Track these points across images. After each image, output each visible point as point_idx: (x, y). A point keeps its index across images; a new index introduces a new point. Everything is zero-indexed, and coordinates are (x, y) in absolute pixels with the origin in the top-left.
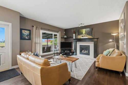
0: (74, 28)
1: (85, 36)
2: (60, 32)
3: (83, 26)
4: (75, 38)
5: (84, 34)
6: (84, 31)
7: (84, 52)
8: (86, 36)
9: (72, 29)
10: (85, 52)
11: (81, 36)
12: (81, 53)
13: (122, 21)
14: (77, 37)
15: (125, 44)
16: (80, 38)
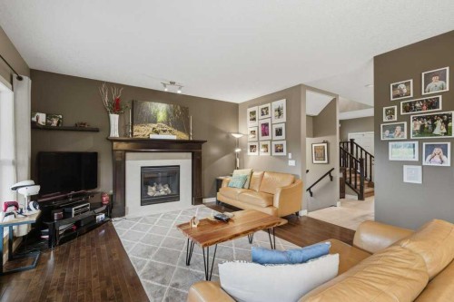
1: (164, 131)
4: (117, 136)
5: (163, 122)
6: (161, 110)
7: (158, 194)
8: (170, 131)
10: (163, 193)
11: (147, 128)
12: (146, 200)
13: (272, 113)
14: (132, 133)
15: (292, 159)
16: (146, 137)
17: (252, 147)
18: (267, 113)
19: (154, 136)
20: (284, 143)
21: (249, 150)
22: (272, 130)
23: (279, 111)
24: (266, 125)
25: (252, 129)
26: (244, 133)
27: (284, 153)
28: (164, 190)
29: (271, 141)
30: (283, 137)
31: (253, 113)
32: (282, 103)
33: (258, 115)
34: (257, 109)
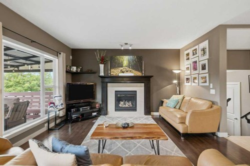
0: (100, 50)
1: (127, 71)
2: (65, 54)
3: (130, 48)
4: (103, 75)
5: (126, 66)
6: (125, 60)
7: (124, 106)
8: (130, 71)
9: (95, 50)
10: (127, 106)
11: (117, 70)
12: (118, 109)
13: (199, 53)
14: (110, 73)
15: (212, 89)
16: (117, 75)
17: (188, 79)
18: (196, 53)
19: (121, 74)
20: (207, 75)
21: (185, 82)
22: (199, 66)
23: (204, 50)
24: (195, 62)
25: (187, 66)
26: (183, 69)
27: (207, 84)
28: (128, 104)
29: (199, 74)
30: (207, 71)
31: (188, 55)
32: (205, 44)
33: (191, 56)
34: (190, 51)
